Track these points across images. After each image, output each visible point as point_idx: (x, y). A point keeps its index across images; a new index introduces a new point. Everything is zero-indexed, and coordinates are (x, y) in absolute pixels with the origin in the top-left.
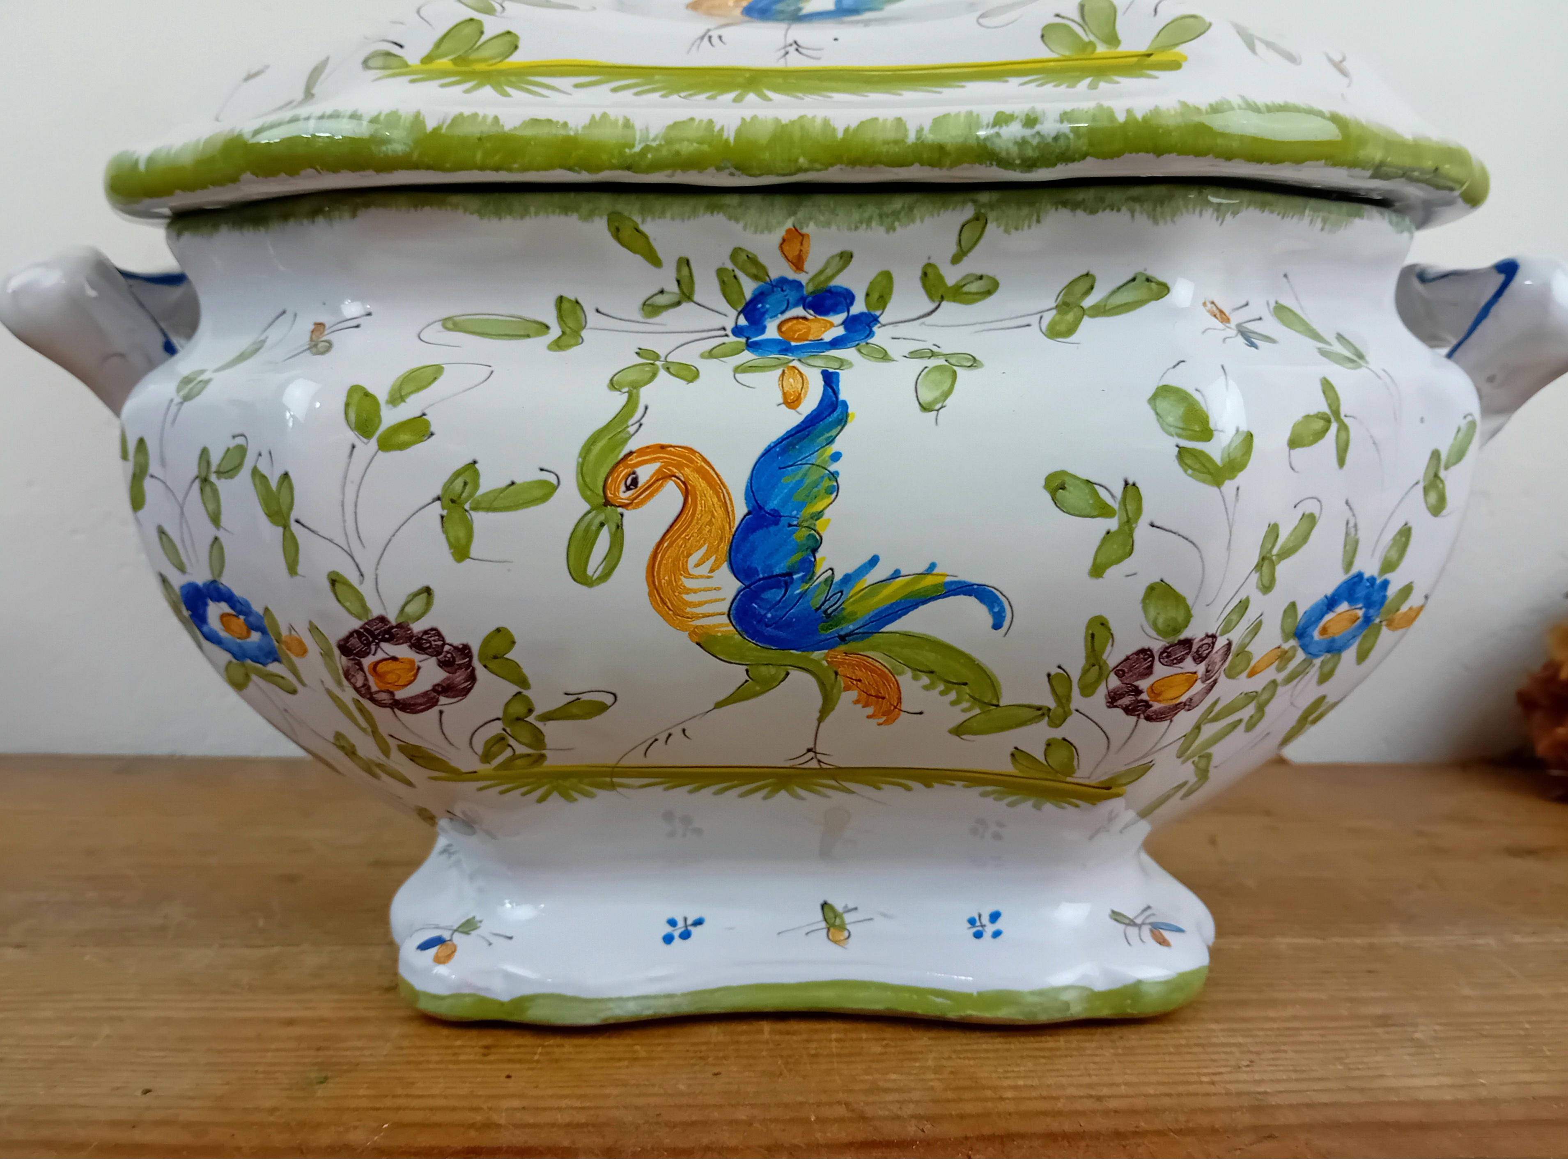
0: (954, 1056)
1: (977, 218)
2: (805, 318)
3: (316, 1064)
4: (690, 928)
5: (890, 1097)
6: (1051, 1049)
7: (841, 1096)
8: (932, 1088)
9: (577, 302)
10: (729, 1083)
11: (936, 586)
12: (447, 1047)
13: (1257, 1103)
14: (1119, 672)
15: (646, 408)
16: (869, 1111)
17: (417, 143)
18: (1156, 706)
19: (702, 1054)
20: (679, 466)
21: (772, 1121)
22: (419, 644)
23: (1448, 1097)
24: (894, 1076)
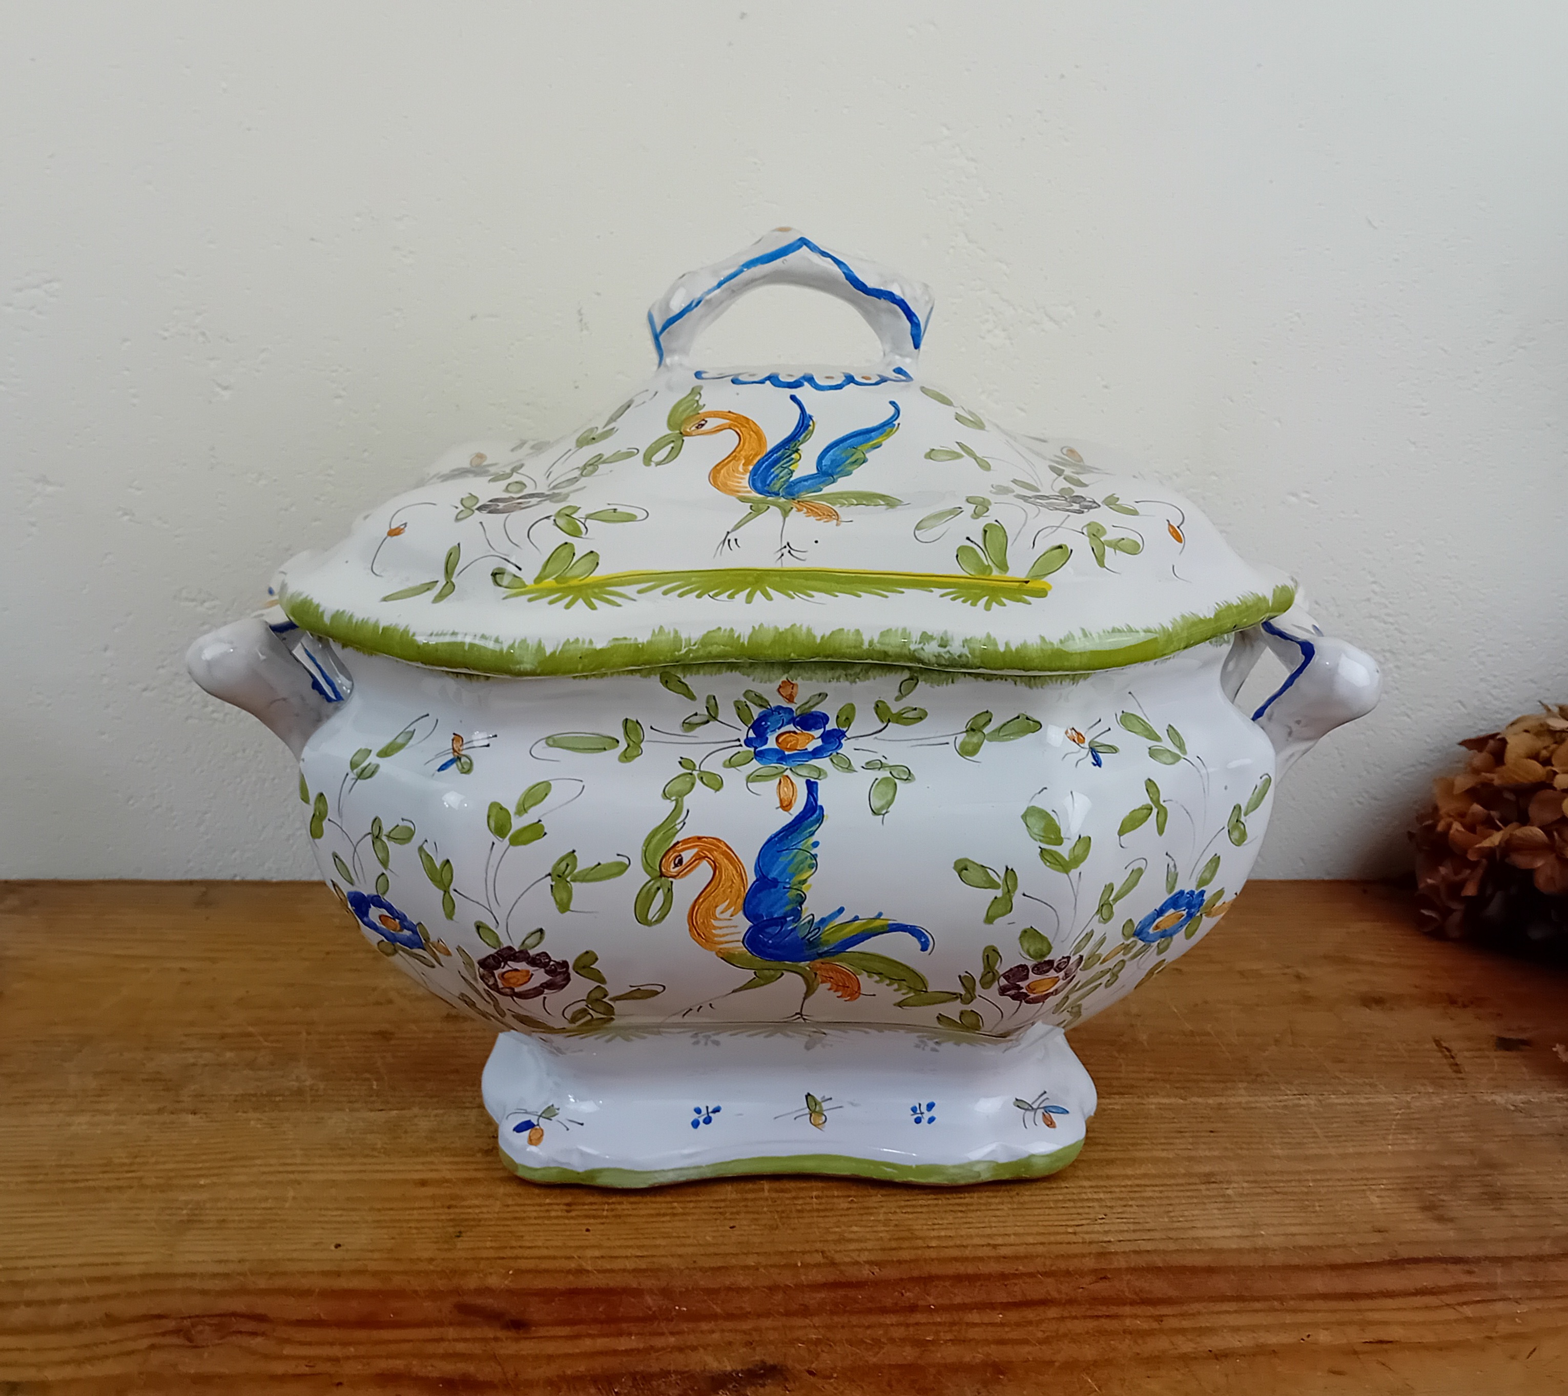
0: (898, 1210)
1: (911, 679)
2: (795, 732)
3: (451, 1220)
4: (711, 1115)
5: (852, 1246)
6: (967, 1204)
7: (818, 1246)
8: (881, 1239)
9: (637, 722)
10: (742, 1235)
11: (883, 926)
12: (540, 1205)
13: (1102, 1250)
14: (1006, 976)
15: (688, 811)
16: (838, 1258)
17: (540, 663)
18: (1032, 996)
19: (721, 1210)
20: (710, 851)
21: (771, 1266)
22: (534, 961)
23: (1234, 1246)
24: (855, 1229)
